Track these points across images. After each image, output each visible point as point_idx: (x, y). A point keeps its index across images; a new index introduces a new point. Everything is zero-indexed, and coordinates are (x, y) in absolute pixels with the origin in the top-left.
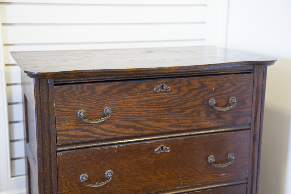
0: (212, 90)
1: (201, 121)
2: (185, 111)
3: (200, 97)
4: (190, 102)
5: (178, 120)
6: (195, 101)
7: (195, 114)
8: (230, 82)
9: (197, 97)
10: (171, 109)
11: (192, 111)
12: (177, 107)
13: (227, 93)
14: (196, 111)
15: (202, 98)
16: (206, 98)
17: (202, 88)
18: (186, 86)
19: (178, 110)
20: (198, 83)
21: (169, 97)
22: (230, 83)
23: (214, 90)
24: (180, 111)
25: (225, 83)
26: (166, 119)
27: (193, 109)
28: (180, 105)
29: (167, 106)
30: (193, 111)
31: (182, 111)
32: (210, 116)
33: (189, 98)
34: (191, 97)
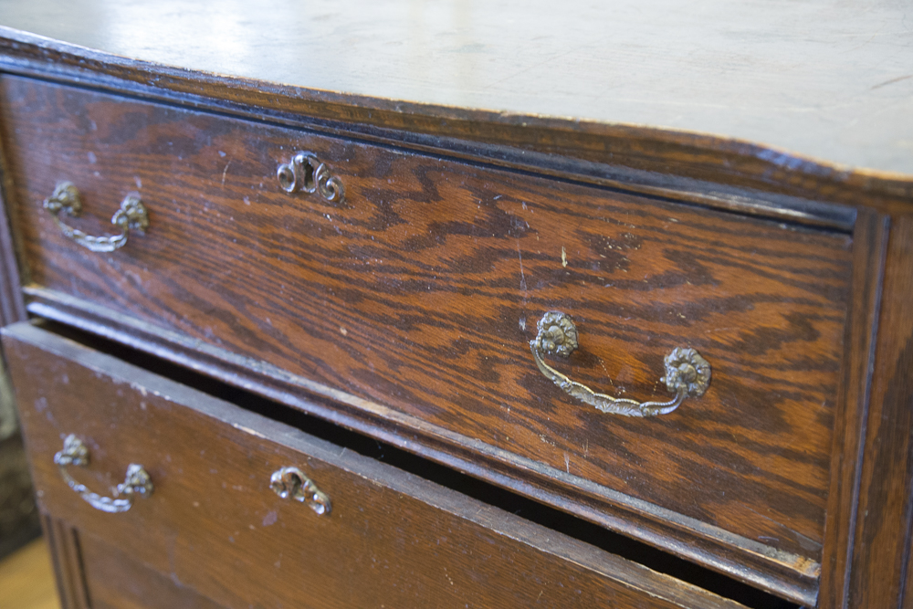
0: (554, 265)
1: (501, 415)
2: (426, 328)
3: (493, 284)
4: (440, 289)
5: (394, 364)
6: (465, 292)
7: (470, 361)
8: (670, 247)
9: (476, 277)
10: (357, 297)
11: (455, 343)
12: (383, 295)
13: (647, 314)
14: (473, 352)
15: (502, 291)
16: (521, 298)
17: (497, 236)
18: (414, 196)
19: (389, 311)
20: (476, 202)
21: (346, 234)
22: (672, 255)
23: (565, 264)
24: (397, 317)
25: (634, 244)
26: (341, 335)
27: (459, 335)
28: (397, 292)
29: (341, 272)
30: (463, 346)
31: (409, 323)
32: (548, 407)
33: (437, 269)
34: (446, 266)
